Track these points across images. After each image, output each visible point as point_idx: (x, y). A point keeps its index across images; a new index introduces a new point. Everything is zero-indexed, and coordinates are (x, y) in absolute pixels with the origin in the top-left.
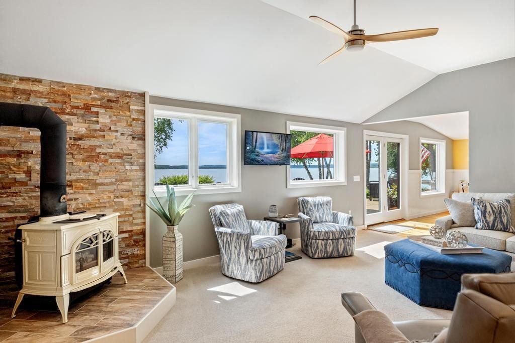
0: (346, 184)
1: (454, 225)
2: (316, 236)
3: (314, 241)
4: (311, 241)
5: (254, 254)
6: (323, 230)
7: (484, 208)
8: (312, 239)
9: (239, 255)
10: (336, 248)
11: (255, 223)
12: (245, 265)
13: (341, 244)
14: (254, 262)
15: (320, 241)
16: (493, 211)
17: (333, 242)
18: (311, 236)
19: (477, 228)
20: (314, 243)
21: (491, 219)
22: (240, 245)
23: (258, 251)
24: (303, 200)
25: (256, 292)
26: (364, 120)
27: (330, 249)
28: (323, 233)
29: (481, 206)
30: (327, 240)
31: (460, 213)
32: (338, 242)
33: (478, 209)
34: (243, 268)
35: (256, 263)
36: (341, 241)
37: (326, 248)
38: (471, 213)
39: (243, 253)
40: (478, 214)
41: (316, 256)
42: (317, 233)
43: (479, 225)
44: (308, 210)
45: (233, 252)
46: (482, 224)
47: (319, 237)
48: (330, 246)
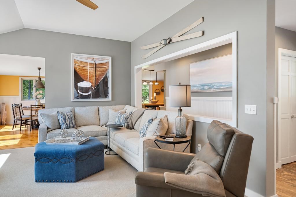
7: (64, 116)
16: (69, 118)
19: (62, 129)
21: (68, 122)
29: (63, 116)
31: (52, 121)
33: (62, 117)
46: (64, 126)
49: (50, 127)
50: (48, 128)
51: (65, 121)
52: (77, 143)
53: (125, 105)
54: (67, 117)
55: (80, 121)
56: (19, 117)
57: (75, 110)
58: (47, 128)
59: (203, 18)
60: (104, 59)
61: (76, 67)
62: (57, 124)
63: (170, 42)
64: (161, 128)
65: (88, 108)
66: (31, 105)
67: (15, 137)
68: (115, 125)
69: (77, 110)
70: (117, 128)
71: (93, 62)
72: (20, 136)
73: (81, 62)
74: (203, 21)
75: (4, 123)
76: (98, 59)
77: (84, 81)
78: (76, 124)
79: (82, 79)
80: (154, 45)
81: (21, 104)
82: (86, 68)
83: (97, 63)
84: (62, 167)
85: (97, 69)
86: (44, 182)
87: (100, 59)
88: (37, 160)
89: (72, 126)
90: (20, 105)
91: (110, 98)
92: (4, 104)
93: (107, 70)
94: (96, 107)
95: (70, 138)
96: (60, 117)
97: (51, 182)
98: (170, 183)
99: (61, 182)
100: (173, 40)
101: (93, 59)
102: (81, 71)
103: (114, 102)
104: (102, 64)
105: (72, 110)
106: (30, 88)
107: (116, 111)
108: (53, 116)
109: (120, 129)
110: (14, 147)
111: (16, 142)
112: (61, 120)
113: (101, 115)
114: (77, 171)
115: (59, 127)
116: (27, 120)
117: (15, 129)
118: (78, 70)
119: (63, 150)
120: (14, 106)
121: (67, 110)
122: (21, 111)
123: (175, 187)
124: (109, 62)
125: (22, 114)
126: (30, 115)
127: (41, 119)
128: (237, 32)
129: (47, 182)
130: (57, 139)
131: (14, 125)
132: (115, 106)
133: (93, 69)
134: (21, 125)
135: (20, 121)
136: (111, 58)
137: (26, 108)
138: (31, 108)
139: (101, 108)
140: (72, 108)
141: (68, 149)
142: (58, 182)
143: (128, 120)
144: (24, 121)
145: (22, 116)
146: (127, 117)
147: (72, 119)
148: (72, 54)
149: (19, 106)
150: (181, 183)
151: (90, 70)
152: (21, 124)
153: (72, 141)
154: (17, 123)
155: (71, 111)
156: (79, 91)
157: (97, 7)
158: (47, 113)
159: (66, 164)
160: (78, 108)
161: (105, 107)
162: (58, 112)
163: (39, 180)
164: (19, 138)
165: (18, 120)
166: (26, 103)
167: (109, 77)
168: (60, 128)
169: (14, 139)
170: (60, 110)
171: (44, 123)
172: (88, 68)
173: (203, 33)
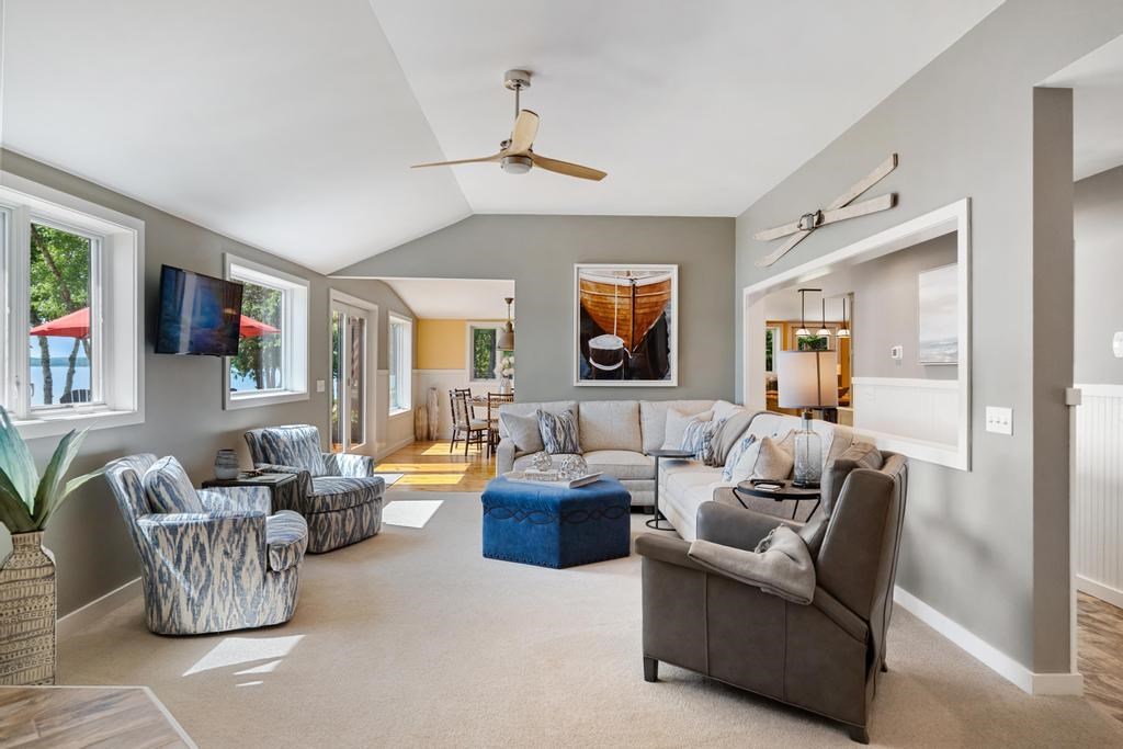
0: (308, 398)
1: (519, 453)
2: (328, 504)
3: (322, 516)
4: (317, 518)
5: (286, 558)
6: (340, 492)
8: (319, 512)
9: (237, 570)
10: (358, 524)
11: (209, 497)
12: (258, 588)
13: (366, 514)
14: (283, 575)
15: (334, 514)
17: (354, 511)
18: (317, 506)
20: (322, 521)
21: (561, 438)
22: (244, 545)
23: (293, 547)
24: (264, 436)
25: (303, 639)
26: (338, 269)
27: (349, 528)
28: (340, 497)
30: (345, 510)
32: (362, 510)
34: (249, 598)
35: (287, 578)
36: (366, 507)
37: (344, 525)
38: (536, 433)
39: (252, 562)
40: (546, 432)
41: (325, 548)
42: (328, 499)
43: (550, 448)
44: (281, 454)
45: (218, 566)
47: (334, 505)
48: (350, 521)
49: (521, 446)
50: (517, 449)
51: (555, 436)
52: (566, 485)
53: (716, 400)
54: (558, 425)
55: (592, 438)
56: (463, 422)
57: (582, 409)
58: (513, 447)
59: (896, 156)
60: (656, 273)
61: (586, 297)
62: (537, 441)
63: (819, 222)
64: (768, 462)
65: (613, 404)
66: (489, 394)
67: (455, 469)
68: (679, 452)
69: (587, 409)
70: (681, 460)
71: (627, 283)
72: (463, 467)
73: (598, 285)
74: (896, 164)
75: (435, 434)
76: (642, 273)
77: (604, 333)
78: (581, 445)
79: (599, 328)
80: (786, 230)
81: (469, 390)
82: (609, 300)
83: (638, 283)
84: (533, 531)
85: (638, 300)
86: (498, 558)
87: (646, 274)
88: (486, 509)
89: (570, 447)
90: (467, 393)
91: (673, 381)
92: (434, 389)
93: (664, 302)
94: (632, 404)
95: (555, 472)
96: (544, 425)
97: (511, 560)
98: (697, 558)
99: (531, 563)
100: (828, 218)
101: (629, 275)
102: (597, 309)
103: (685, 391)
104: (652, 287)
105: (573, 409)
106: (492, 348)
107: (686, 414)
108: (527, 421)
109: (686, 463)
110: (453, 488)
111: (455, 479)
112: (546, 431)
113: (645, 424)
114: (563, 545)
115: (542, 447)
116: (481, 430)
117: (455, 452)
118: (589, 305)
119: (536, 494)
120: (454, 396)
121: (560, 408)
122: (469, 407)
123: (706, 565)
124: (670, 280)
125: (470, 417)
126: (486, 418)
127: (503, 428)
128: (970, 201)
129: (504, 559)
130: (527, 471)
131: (454, 441)
132: (684, 402)
133: (627, 301)
134: (468, 443)
135: (466, 433)
136: (675, 267)
137: (479, 400)
138: (490, 401)
139: (645, 406)
140: (573, 403)
141: (545, 493)
142: (524, 562)
143: (713, 440)
144: (475, 433)
145: (471, 421)
146: (710, 433)
147: (572, 430)
148: (576, 266)
149: (463, 394)
150: (719, 560)
151: (619, 304)
152: (468, 439)
153: (558, 480)
154: (461, 437)
155: (570, 411)
156: (591, 361)
157: (605, 175)
158: (515, 414)
159: (540, 526)
160: (587, 403)
161: (657, 403)
162: (540, 412)
163: (490, 553)
164: (463, 472)
165: (461, 428)
166: (481, 388)
167: (670, 321)
168: (543, 450)
169: (454, 472)
170: (545, 407)
171: (510, 437)
172: (616, 300)
173: (895, 200)
